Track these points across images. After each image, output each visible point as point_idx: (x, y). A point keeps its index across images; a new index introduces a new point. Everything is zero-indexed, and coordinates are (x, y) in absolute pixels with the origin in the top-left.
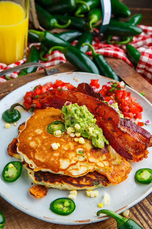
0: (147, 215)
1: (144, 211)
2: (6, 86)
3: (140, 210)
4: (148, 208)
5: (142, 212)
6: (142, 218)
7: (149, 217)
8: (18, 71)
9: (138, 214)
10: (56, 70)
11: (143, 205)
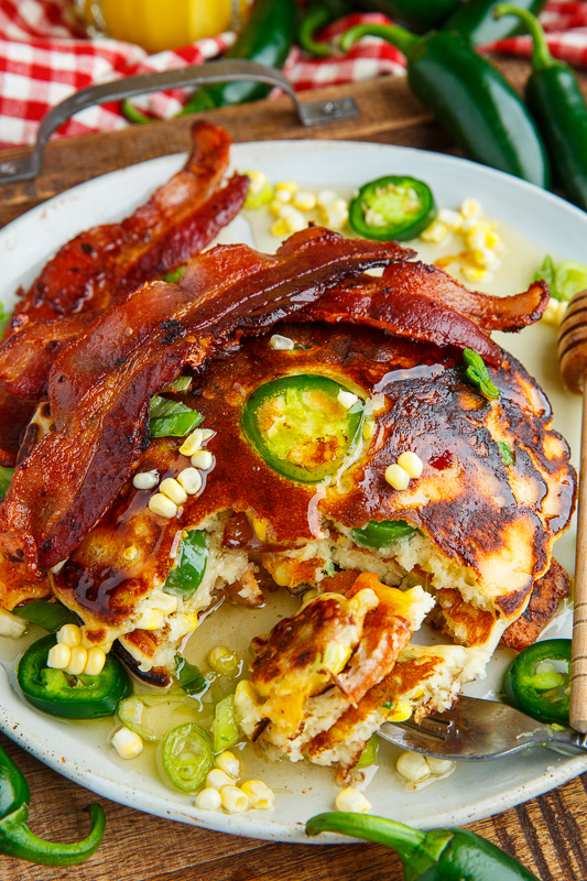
0: (562, 855)
1: (554, 834)
2: (112, 151)
3: (536, 825)
4: (576, 825)
5: (543, 835)
6: (537, 864)
7: (571, 869)
8: (188, 90)
9: (524, 840)
10: (347, 105)
11: (561, 803)
